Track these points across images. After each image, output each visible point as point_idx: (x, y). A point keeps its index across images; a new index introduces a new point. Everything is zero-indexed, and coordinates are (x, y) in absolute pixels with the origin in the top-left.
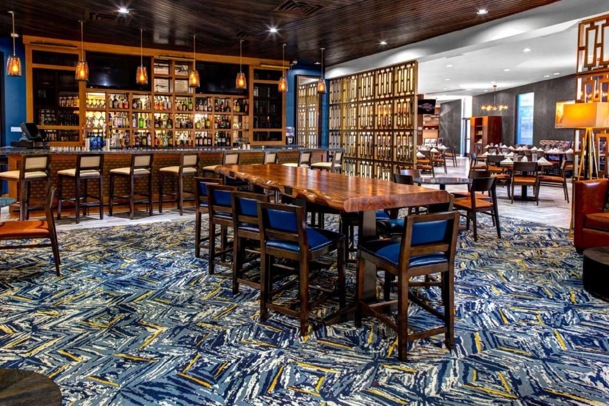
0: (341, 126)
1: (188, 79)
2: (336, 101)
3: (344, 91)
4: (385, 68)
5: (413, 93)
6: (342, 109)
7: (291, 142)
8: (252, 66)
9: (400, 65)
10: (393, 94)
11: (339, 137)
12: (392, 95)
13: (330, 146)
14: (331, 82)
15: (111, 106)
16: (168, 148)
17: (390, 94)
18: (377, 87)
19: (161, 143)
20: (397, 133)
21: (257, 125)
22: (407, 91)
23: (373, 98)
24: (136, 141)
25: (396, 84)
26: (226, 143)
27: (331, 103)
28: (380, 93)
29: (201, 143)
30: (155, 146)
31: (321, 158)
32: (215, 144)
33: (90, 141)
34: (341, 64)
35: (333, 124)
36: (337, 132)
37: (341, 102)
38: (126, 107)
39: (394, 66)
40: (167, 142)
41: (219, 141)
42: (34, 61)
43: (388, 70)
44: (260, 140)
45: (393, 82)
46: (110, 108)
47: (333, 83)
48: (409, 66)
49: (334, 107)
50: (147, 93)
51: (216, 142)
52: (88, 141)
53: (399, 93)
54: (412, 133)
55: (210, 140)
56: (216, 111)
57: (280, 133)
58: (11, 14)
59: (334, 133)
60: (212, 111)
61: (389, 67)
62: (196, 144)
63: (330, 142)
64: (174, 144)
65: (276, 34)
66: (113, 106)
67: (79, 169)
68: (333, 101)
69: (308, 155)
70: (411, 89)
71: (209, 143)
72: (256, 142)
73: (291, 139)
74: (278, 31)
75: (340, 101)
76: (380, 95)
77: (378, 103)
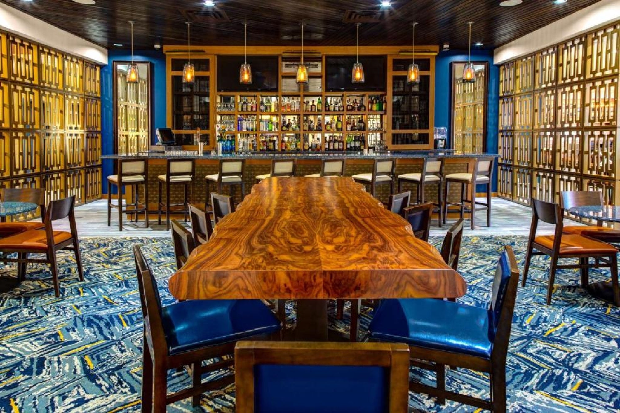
0: (513, 124)
1: (295, 77)
2: (508, 92)
3: (518, 77)
4: (573, 40)
5: (616, 71)
6: (514, 102)
7: (442, 146)
8: (391, 55)
9: (595, 31)
10: (585, 76)
11: (510, 139)
12: (582, 78)
13: (500, 150)
14: (502, 68)
15: (240, 109)
16: (296, 153)
17: (579, 76)
18: (560, 69)
19: (289, 147)
20: (590, 133)
21: (398, 126)
22: (605, 69)
23: (555, 84)
24: (264, 145)
25: (589, 61)
26: (360, 147)
27: (501, 95)
28: (565, 76)
29: (331, 147)
30: (282, 150)
31: (465, 168)
32: (347, 149)
33: (222, 145)
34: (513, 42)
35: (504, 122)
36: (510, 132)
37: (513, 93)
38: (254, 109)
39: (586, 35)
40: (295, 146)
41: (352, 145)
42: (173, 70)
43: (577, 41)
44: (402, 143)
45: (585, 58)
46: (238, 111)
47: (504, 69)
48: (610, 30)
49: (505, 100)
50: (275, 93)
51: (349, 146)
52: (220, 145)
53: (593, 73)
54: (614, 133)
55: (341, 144)
56: (348, 110)
57: (427, 135)
58: (130, 24)
59: (505, 134)
60: (343, 110)
61: (580, 36)
62: (325, 149)
63: (499, 145)
64: (302, 149)
65: (389, 9)
66: (242, 108)
67: (169, 174)
68: (503, 93)
69: (439, 163)
70: (613, 64)
71: (341, 147)
72: (396, 145)
73: (443, 143)
74: (392, 5)
75: (512, 91)
76: (564, 79)
77: (562, 90)
